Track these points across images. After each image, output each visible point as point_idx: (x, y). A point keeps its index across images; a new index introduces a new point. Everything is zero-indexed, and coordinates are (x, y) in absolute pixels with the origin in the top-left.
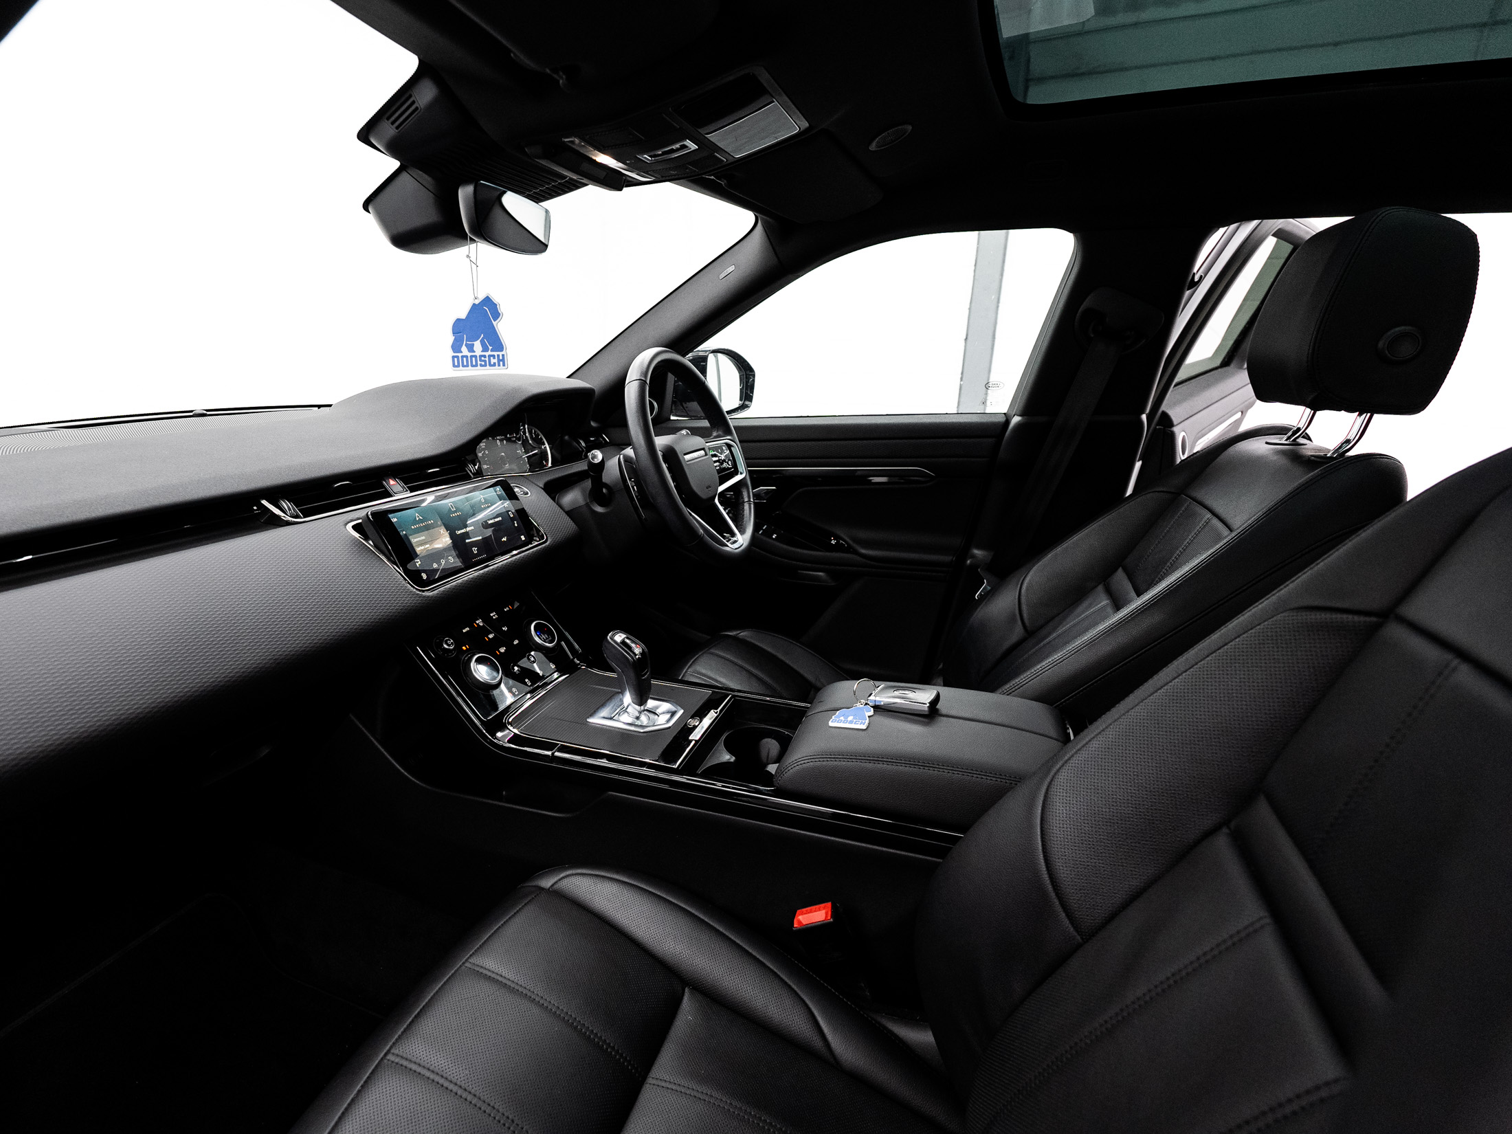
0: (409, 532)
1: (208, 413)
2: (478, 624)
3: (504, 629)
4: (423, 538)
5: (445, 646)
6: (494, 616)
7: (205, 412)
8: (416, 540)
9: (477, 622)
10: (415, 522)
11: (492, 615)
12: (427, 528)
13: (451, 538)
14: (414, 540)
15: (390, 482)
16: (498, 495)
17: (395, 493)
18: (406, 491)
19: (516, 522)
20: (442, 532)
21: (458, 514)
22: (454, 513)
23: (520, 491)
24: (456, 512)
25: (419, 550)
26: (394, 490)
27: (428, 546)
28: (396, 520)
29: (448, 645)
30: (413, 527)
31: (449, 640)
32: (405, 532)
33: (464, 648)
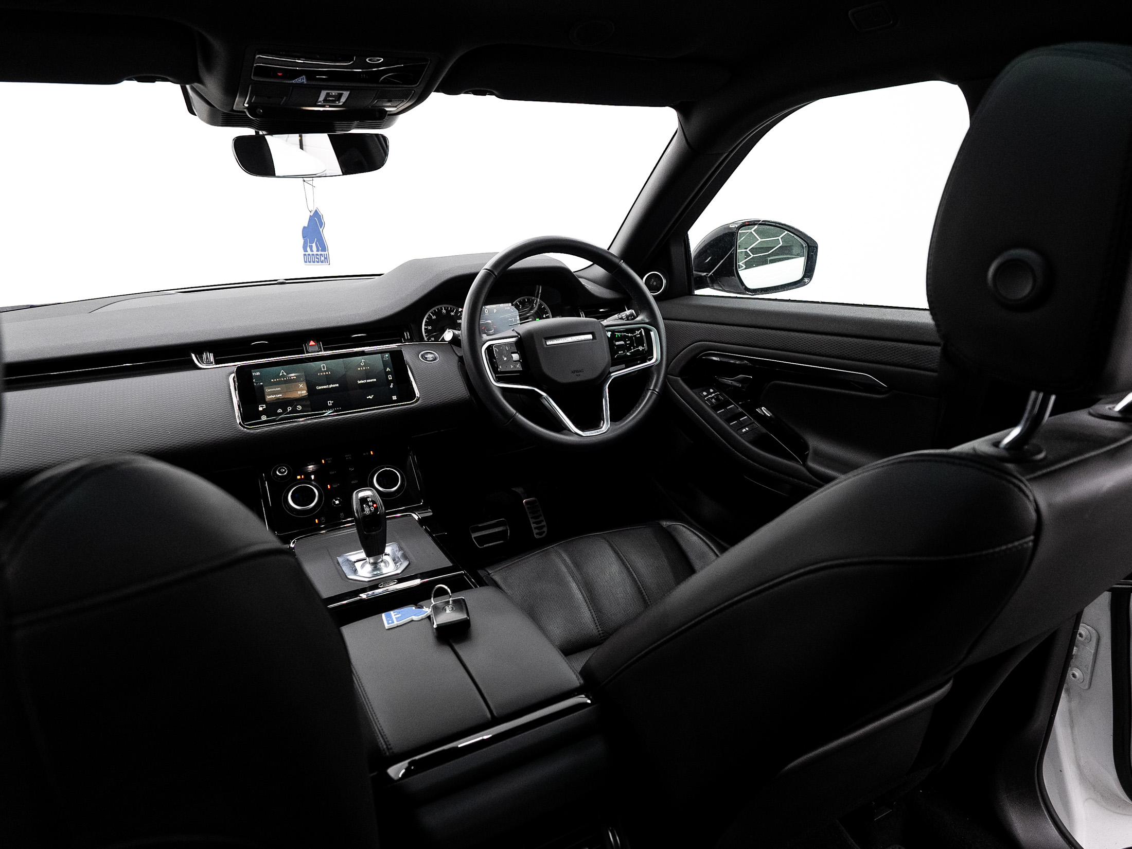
0: (265, 384)
1: (287, 281)
4: (279, 389)
5: (277, 473)
7: (285, 281)
8: (269, 390)
10: (278, 376)
11: (346, 456)
12: (286, 382)
13: (308, 391)
14: (267, 390)
15: (312, 343)
16: (383, 361)
17: (308, 352)
18: (321, 351)
19: (392, 384)
20: (301, 386)
21: (327, 373)
22: (323, 372)
23: (430, 356)
24: (325, 371)
25: (269, 398)
26: (310, 349)
27: (281, 395)
28: (258, 374)
29: (280, 472)
30: (272, 380)
31: (284, 469)
32: (261, 384)
33: (299, 477)
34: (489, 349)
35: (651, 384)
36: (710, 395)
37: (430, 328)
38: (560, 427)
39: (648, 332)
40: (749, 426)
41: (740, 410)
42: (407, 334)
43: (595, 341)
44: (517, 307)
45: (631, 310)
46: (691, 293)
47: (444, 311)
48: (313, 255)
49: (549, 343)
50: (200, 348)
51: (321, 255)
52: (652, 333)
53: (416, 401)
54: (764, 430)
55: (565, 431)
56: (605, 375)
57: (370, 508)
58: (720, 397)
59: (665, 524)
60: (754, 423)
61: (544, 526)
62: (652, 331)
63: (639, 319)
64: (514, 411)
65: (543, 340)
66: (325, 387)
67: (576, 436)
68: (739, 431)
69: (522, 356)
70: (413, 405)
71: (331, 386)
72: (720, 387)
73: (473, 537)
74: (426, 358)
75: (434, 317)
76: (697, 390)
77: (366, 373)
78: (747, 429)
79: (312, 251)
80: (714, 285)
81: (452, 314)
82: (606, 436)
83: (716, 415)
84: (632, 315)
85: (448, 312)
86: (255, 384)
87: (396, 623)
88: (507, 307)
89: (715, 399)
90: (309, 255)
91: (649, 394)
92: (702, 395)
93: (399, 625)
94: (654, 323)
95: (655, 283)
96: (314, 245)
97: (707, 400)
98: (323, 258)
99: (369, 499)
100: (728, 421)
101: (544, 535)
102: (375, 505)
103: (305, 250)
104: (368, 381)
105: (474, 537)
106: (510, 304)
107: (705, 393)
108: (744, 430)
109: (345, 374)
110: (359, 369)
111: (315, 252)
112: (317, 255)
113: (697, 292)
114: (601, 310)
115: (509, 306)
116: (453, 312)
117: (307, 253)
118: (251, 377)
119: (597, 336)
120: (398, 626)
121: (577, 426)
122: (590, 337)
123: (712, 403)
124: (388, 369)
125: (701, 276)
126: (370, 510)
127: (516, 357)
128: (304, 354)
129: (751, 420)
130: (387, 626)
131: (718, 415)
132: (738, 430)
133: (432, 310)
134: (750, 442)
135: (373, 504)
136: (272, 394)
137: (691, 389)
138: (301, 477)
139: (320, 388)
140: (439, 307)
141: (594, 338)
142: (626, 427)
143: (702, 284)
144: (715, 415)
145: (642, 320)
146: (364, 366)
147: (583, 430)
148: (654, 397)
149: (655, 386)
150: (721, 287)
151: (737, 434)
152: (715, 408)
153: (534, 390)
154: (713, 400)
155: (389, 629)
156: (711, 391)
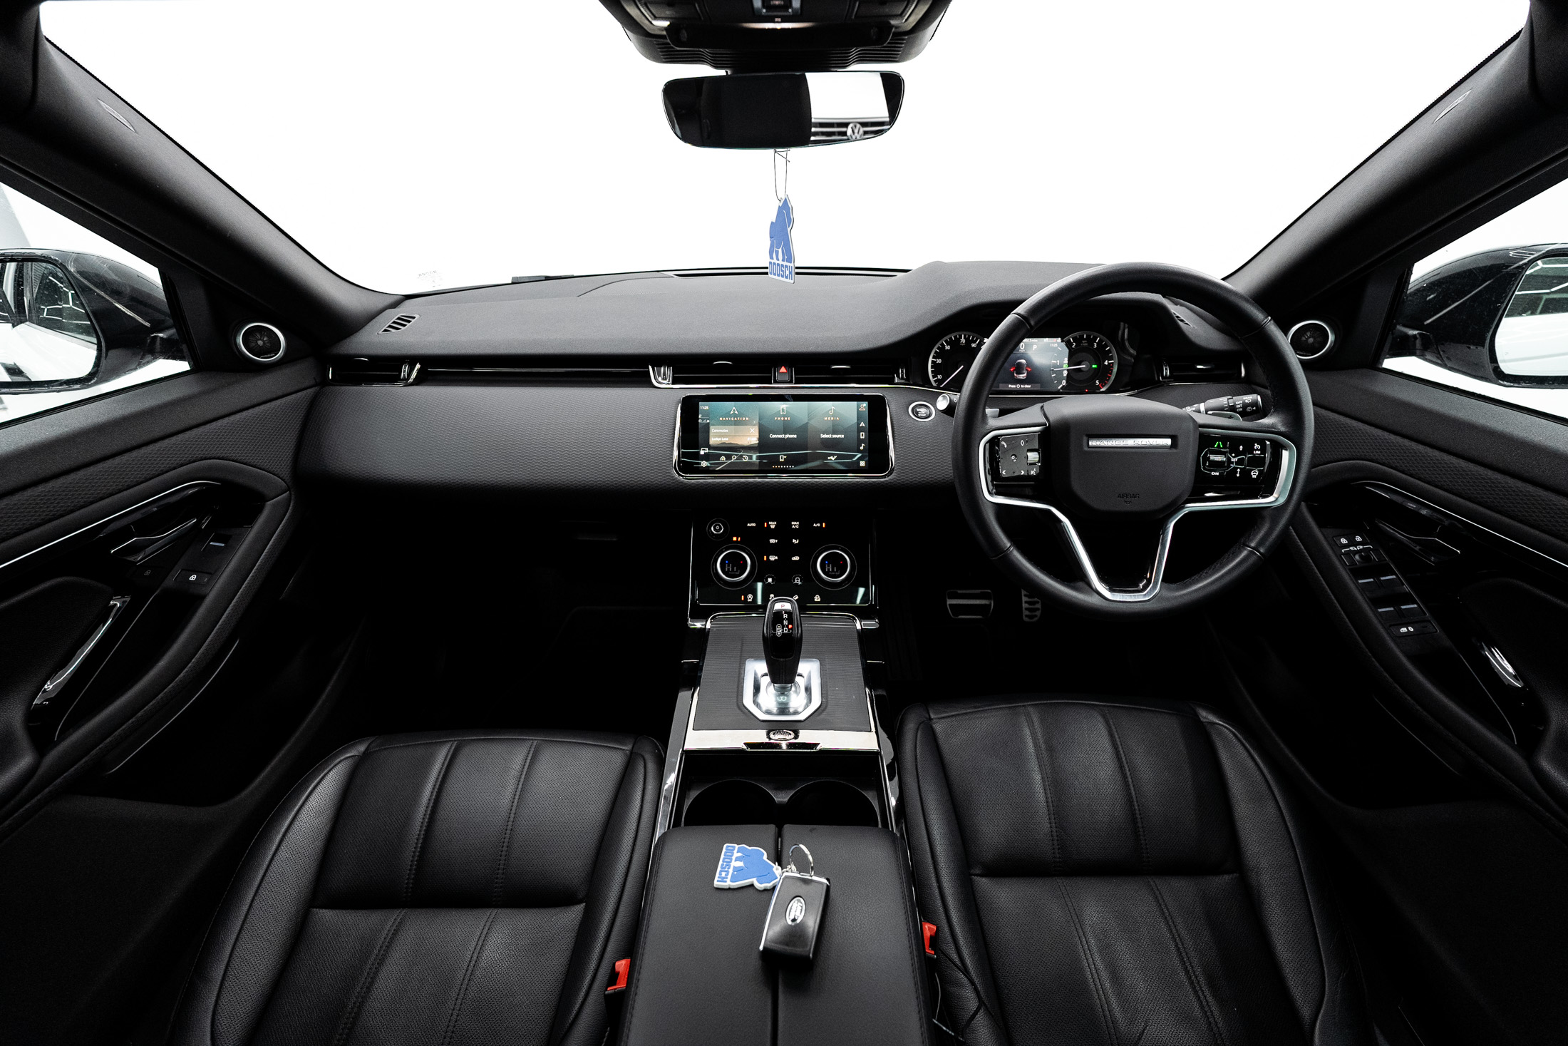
0: (712, 422)
2: (768, 525)
3: (794, 541)
4: (727, 431)
5: (712, 528)
6: (795, 525)
8: (715, 431)
9: (770, 523)
10: (728, 414)
11: (793, 523)
12: (736, 423)
13: (759, 439)
14: (713, 431)
15: (783, 370)
16: (858, 410)
17: (776, 382)
18: (791, 382)
19: (863, 445)
20: (752, 430)
21: (786, 419)
22: (781, 416)
23: (923, 411)
24: (784, 416)
25: (714, 440)
26: (779, 378)
27: (727, 439)
28: (707, 408)
29: (715, 529)
30: (721, 419)
31: (719, 525)
32: (708, 421)
33: (735, 539)
34: (994, 442)
35: (1255, 535)
36: (1354, 545)
37: (939, 361)
38: (1074, 575)
39: (1277, 449)
40: (1416, 625)
41: (1407, 588)
42: (902, 372)
43: (1174, 451)
44: (1068, 344)
45: (1256, 395)
46: (1374, 364)
47: (963, 340)
48: (778, 264)
49: (1093, 443)
50: (659, 360)
51: (786, 266)
52: (1285, 454)
53: (890, 473)
54: (1447, 642)
55: (1081, 584)
56: (1175, 507)
57: (783, 628)
58: (1373, 556)
59: (1206, 716)
60: (1429, 621)
61: (1038, 609)
62: (1286, 450)
63: (1267, 421)
64: (1008, 545)
65: (1085, 439)
66: (780, 436)
67: (1095, 594)
68: (1393, 629)
69: (1044, 459)
70: (882, 480)
71: (787, 436)
72: (1375, 536)
73: (948, 603)
74: (917, 413)
75: (948, 348)
76: (1330, 532)
77: (833, 426)
78: (1411, 629)
79: (778, 259)
80: (1426, 353)
81: (974, 345)
82: (1148, 606)
83: (1357, 587)
84: (1254, 404)
85: (969, 342)
86: (700, 421)
87: (728, 883)
88: (1053, 343)
89: (1361, 556)
90: (774, 263)
91: (1244, 553)
92: (1338, 542)
93: (732, 887)
94: (1295, 433)
95: (1311, 340)
96: (780, 250)
97: (1347, 554)
98: (787, 272)
99: (785, 616)
100: (1376, 602)
101: (1036, 619)
102: (790, 626)
103: (772, 258)
104: (834, 436)
105: (949, 605)
106: (1059, 340)
107: (1344, 541)
108: (1404, 630)
109: (807, 423)
110: (826, 419)
111: (781, 262)
112: (782, 265)
113: (1390, 363)
114: (1199, 367)
115: (1056, 342)
116: (975, 342)
117: (773, 261)
118: (696, 411)
119: (1181, 442)
120: (729, 889)
121: (1102, 579)
122: (1168, 442)
123: (1353, 562)
124: (862, 424)
125: (1407, 336)
126: (783, 631)
127: (1033, 456)
128: (771, 384)
129: (1425, 614)
130: (717, 883)
131: (1359, 586)
132: (1390, 626)
133: (947, 338)
134: (1409, 657)
135: (789, 624)
136: (718, 436)
137: (1320, 526)
138: (737, 539)
139: (774, 436)
140: (957, 334)
141: (1174, 445)
142: (1186, 599)
143: (1404, 348)
144: (1352, 586)
145: (1273, 426)
146: (833, 416)
147: (1112, 590)
148: (1252, 560)
149: (1261, 543)
150: (1442, 360)
151: (1388, 633)
152: (1357, 572)
153: (1049, 511)
154: (1357, 557)
155: (718, 889)
156: (1359, 539)
